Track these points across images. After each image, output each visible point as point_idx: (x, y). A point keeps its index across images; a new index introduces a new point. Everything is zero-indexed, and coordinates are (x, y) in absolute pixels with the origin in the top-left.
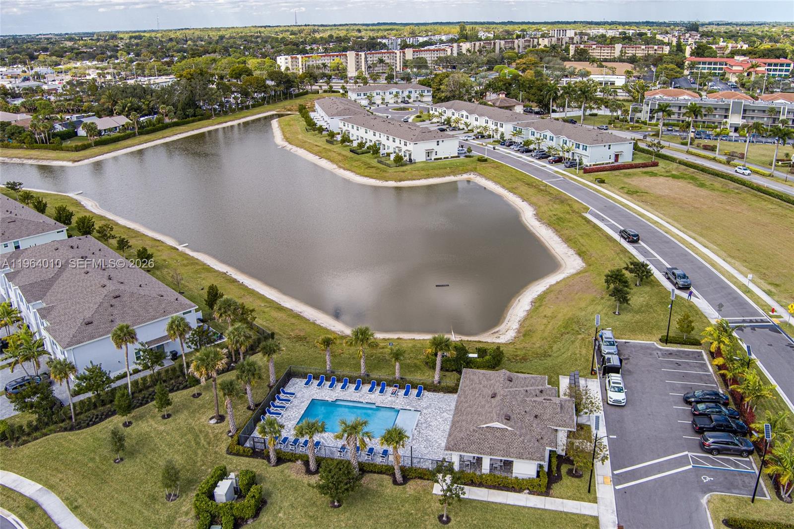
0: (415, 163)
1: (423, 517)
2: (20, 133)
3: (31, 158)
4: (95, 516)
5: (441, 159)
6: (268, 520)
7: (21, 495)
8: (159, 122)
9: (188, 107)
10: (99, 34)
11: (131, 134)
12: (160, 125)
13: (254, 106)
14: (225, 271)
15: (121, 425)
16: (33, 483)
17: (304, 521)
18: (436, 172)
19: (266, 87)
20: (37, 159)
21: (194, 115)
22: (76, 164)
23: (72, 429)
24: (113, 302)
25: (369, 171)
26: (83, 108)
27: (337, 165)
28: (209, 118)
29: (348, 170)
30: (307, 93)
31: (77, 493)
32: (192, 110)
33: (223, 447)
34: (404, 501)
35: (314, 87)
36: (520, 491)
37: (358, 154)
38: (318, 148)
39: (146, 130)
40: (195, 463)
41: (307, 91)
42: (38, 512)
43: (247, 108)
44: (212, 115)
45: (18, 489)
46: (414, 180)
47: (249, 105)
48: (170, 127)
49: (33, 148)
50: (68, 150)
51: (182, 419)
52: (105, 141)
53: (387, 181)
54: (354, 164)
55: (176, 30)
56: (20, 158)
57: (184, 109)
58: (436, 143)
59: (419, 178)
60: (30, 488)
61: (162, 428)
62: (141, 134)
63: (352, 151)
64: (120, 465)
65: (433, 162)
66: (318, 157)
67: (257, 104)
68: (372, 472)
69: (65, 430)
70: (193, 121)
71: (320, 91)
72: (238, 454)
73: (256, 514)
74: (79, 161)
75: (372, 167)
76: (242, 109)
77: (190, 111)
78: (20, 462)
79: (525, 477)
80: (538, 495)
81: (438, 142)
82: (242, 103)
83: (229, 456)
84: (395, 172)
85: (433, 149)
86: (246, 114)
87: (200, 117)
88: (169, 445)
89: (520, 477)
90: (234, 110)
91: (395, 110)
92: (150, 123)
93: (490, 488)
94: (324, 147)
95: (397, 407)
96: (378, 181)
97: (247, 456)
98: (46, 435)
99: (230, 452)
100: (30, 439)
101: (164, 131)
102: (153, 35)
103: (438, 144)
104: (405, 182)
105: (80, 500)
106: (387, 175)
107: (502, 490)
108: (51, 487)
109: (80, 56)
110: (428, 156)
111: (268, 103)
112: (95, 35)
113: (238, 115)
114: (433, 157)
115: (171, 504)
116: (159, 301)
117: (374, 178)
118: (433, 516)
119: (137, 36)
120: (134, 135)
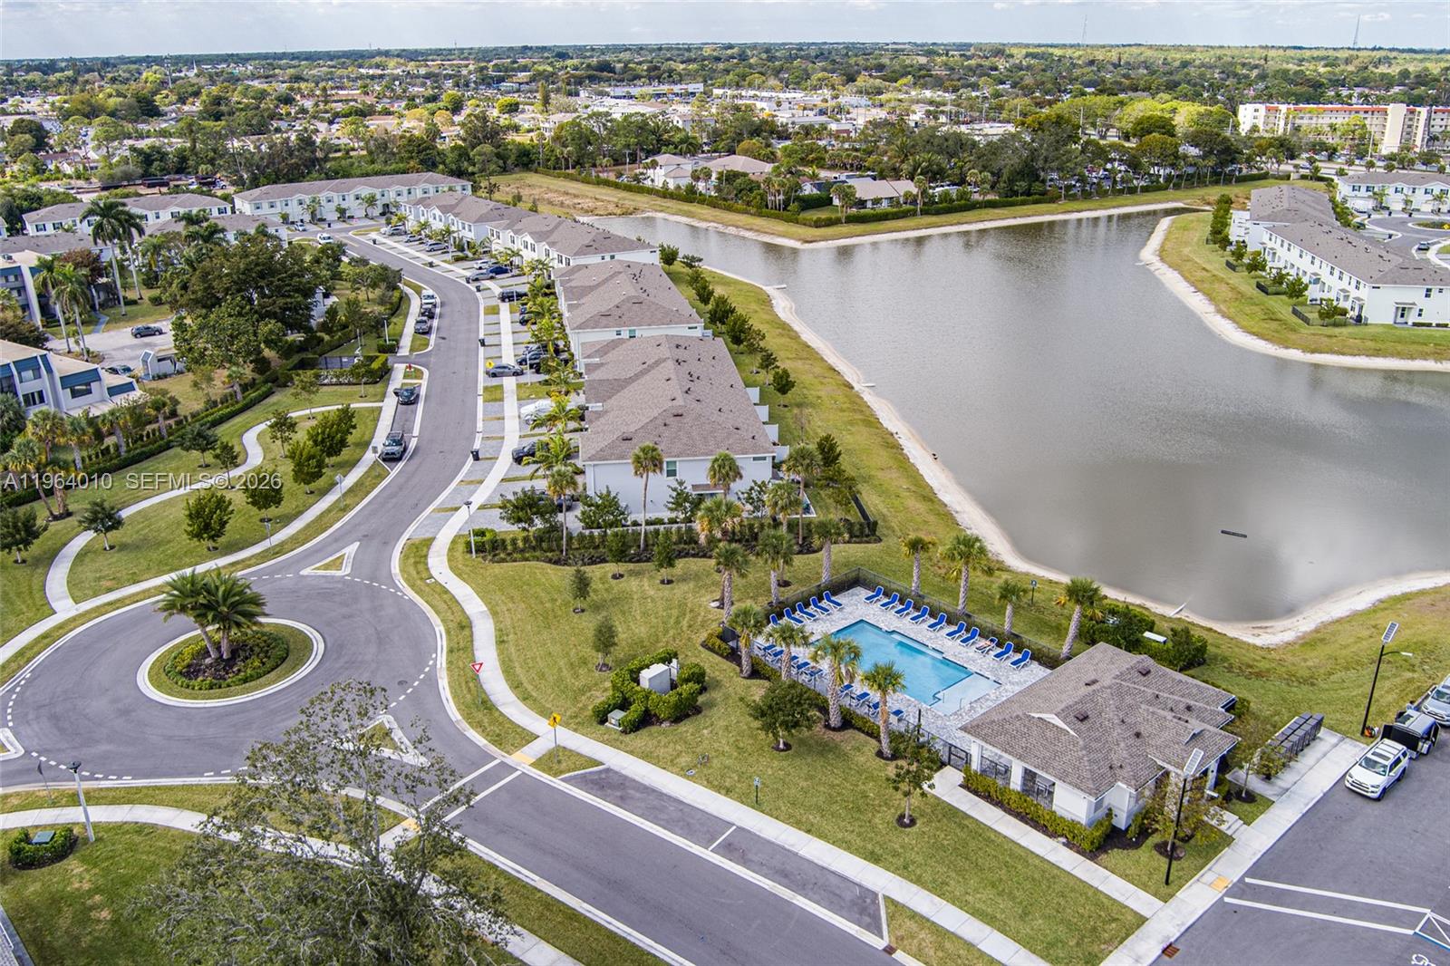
0: (1366, 325)
1: (880, 806)
2: (751, 190)
3: (751, 229)
4: (514, 656)
5: (1429, 325)
6: (687, 732)
7: (463, 611)
8: (962, 198)
9: (1019, 177)
10: (979, 47)
11: (909, 211)
12: (963, 202)
13: (1145, 190)
14: (894, 431)
15: (610, 575)
16: (482, 603)
17: (727, 748)
18: (1400, 347)
19: (1177, 157)
20: (757, 231)
21: (1028, 193)
22: (807, 246)
23: (557, 562)
24: (671, 420)
25: (1267, 326)
26: (866, 164)
27: (1216, 306)
28: (1053, 200)
29: (1229, 318)
30: (1265, 176)
31: (514, 628)
32: (1023, 184)
33: (703, 636)
34: (872, 778)
35: (1283, 167)
36: (1053, 835)
37: (1267, 293)
38: (1205, 273)
39: (934, 208)
40: (657, 641)
41: (1267, 173)
42: (466, 632)
43: (1132, 191)
44: (1060, 197)
45: (463, 605)
46: (1343, 354)
47: (1136, 188)
48: (980, 208)
49: (760, 215)
50: (805, 224)
51: (680, 590)
52: (865, 217)
53: (1287, 348)
54: (1247, 310)
55: (1112, 46)
56: (737, 227)
57: (1011, 181)
58: (1425, 292)
59: (1356, 352)
60: (474, 606)
61: (652, 593)
62: (925, 212)
63: (1259, 286)
64: (577, 616)
65: (1408, 329)
66: (1193, 289)
67: (1154, 187)
68: (860, 729)
69: (550, 561)
70: (1023, 203)
71: (1293, 176)
72: (711, 650)
73: (677, 720)
74: (811, 242)
75: (1276, 320)
76: (1121, 192)
77: (1021, 185)
78: (484, 578)
79: (1068, 816)
80: (1078, 852)
81: (1429, 290)
82: (1123, 180)
83: (701, 648)
84: (1314, 334)
85: (1414, 304)
86: (1125, 202)
87: (1037, 196)
88: (644, 614)
89: (1060, 812)
90: (1106, 192)
91: (1419, 225)
92: (945, 197)
93: (1010, 814)
94: (1216, 273)
95: (972, 668)
96: (1270, 346)
97: (721, 655)
98: (527, 560)
99: (704, 645)
100: (508, 558)
101: (965, 214)
102: (1069, 52)
103: (1427, 296)
104: (1323, 355)
105: (511, 636)
106: (1293, 336)
107: (1027, 823)
108: (494, 614)
109: (922, 81)
110: (1402, 316)
111: (1177, 187)
112: (972, 49)
113: (1109, 201)
114: (1412, 318)
115: (597, 674)
116: (729, 434)
117: (1266, 340)
118: (893, 810)
119: (1038, 54)
120: (913, 214)
